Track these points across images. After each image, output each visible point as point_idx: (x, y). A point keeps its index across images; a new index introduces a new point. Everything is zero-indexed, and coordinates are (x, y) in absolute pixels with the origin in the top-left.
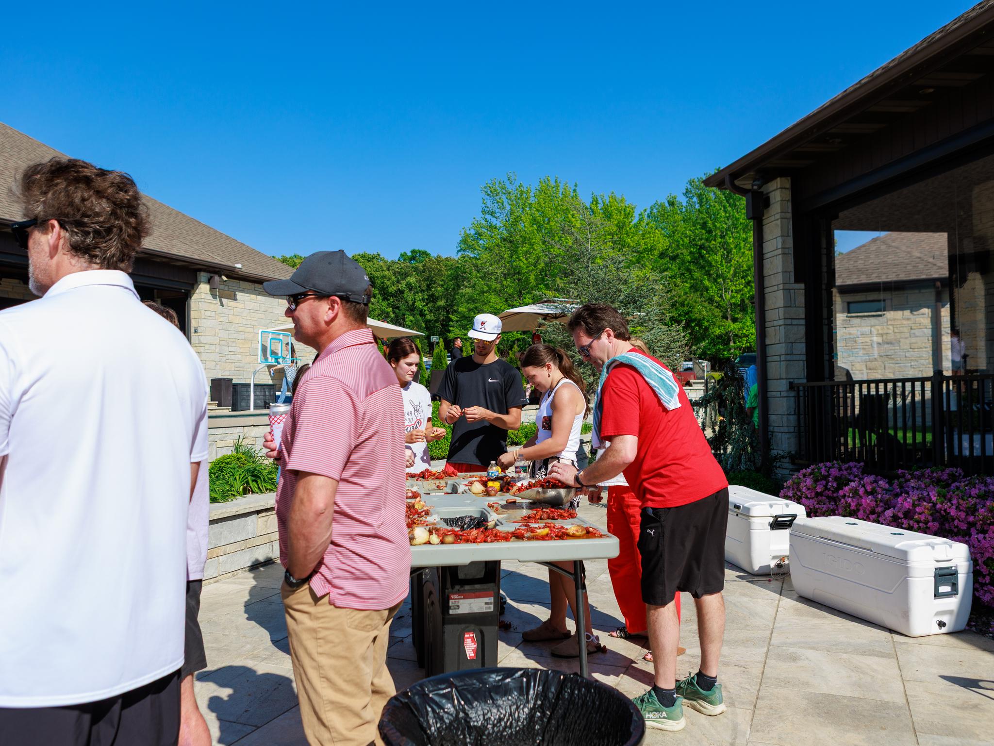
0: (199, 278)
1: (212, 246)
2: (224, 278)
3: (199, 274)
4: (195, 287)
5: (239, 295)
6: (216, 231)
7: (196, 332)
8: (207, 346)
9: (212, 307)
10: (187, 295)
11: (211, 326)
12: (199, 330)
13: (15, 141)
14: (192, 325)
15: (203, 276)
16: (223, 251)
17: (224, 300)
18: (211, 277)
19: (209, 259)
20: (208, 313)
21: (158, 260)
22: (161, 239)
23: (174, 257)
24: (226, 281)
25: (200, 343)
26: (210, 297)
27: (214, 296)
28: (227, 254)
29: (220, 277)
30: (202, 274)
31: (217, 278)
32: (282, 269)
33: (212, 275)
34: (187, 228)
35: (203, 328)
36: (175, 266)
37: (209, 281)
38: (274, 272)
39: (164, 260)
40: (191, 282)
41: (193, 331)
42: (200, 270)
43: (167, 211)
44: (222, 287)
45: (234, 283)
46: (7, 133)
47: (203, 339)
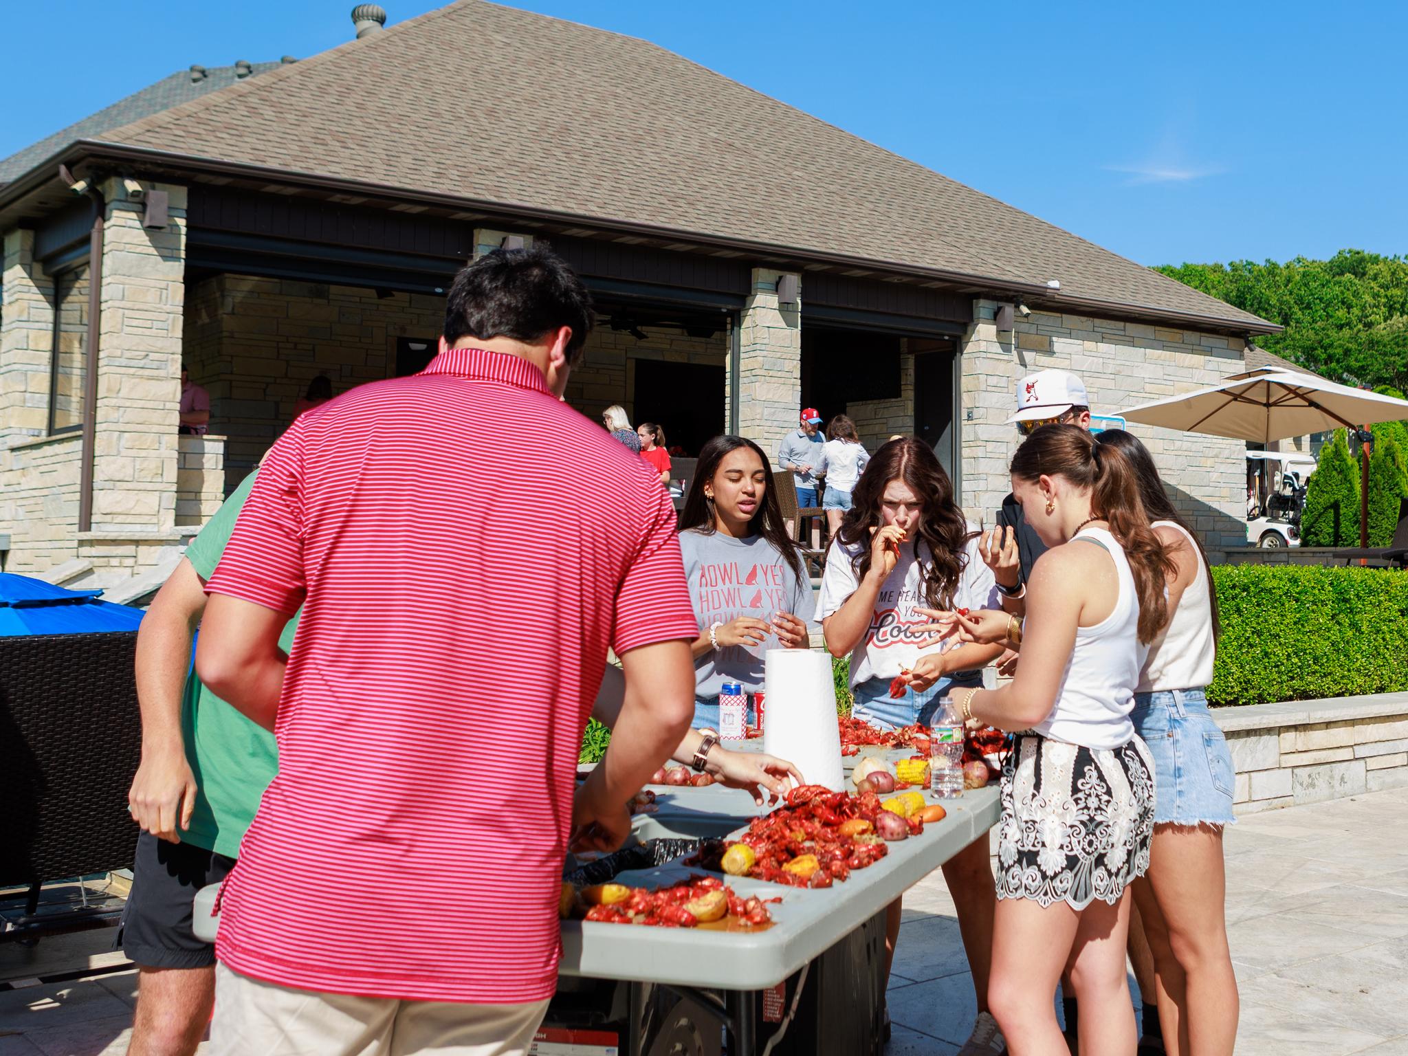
0: (975, 311)
1: (1012, 248)
2: (1025, 310)
3: (977, 304)
4: (970, 329)
5: (1060, 344)
6: (1031, 218)
7: (970, 418)
8: (990, 446)
9: (1001, 368)
10: (955, 346)
11: (998, 405)
12: (976, 414)
13: (684, 83)
14: (963, 405)
15: (984, 307)
16: (1034, 257)
17: (1028, 356)
18: (1000, 309)
19: (995, 274)
20: (993, 381)
21: (895, 280)
22: (906, 239)
23: (922, 273)
24: (1028, 314)
25: (977, 439)
26: (997, 348)
27: (1006, 347)
28: (1040, 262)
29: (1017, 307)
30: (982, 302)
31: (1009, 310)
32: (1156, 287)
33: (1001, 304)
34: (970, 216)
35: (982, 411)
36: (927, 290)
37: (996, 317)
38: (1135, 293)
39: (905, 279)
40: (962, 321)
41: (964, 416)
42: (978, 296)
43: (940, 185)
44: (1024, 327)
45: (1047, 319)
46: (675, 69)
47: (984, 432)
